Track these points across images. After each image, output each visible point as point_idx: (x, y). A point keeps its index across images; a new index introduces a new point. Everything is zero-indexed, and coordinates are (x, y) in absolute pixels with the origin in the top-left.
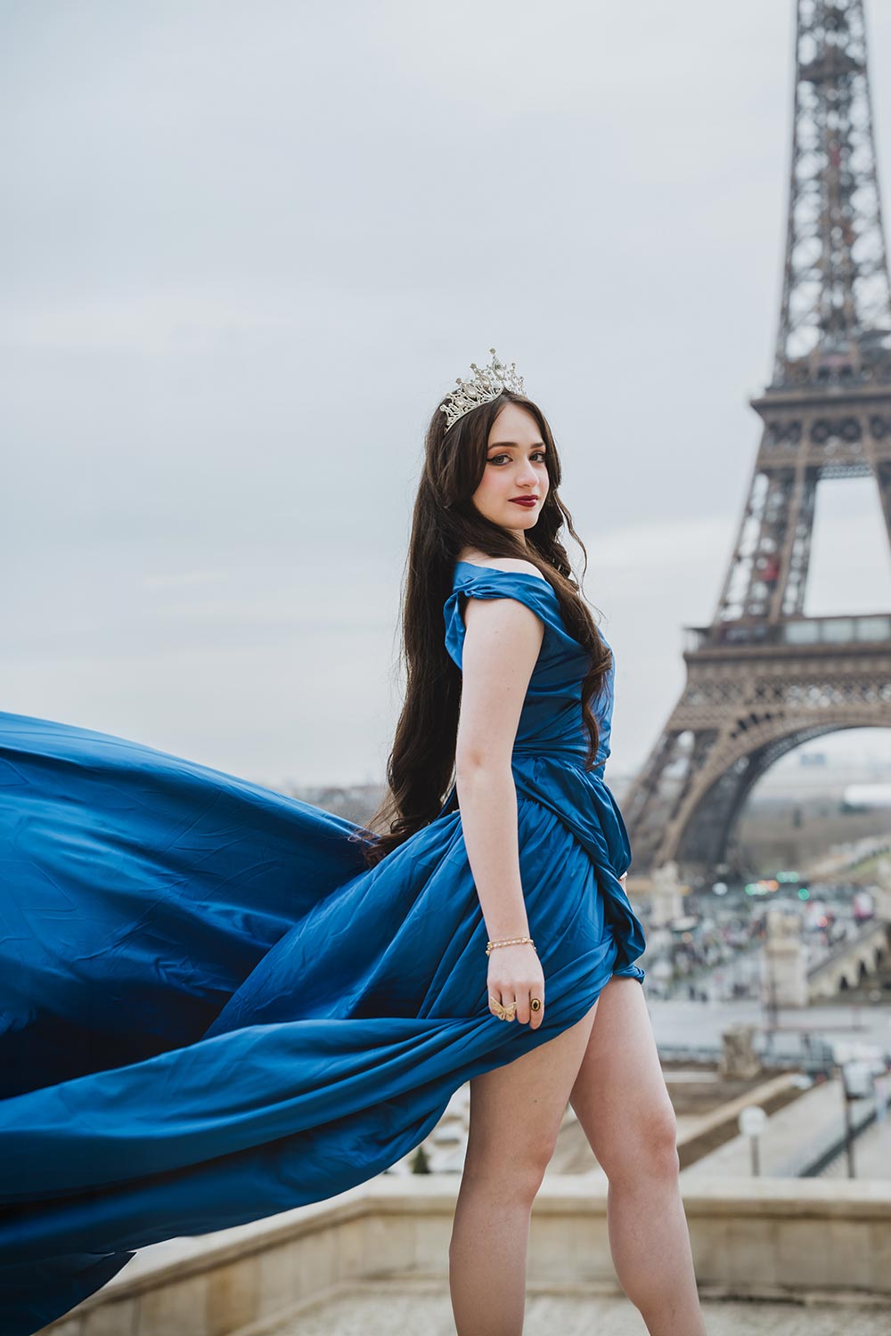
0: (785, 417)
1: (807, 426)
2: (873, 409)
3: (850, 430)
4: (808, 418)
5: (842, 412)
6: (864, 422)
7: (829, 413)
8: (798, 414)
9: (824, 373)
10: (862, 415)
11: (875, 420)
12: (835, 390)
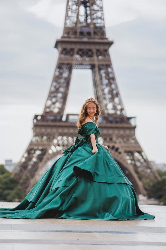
0: (69, 47)
1: (76, 50)
2: (97, 47)
3: (90, 53)
4: (77, 47)
5: (88, 47)
6: (94, 51)
7: (83, 47)
8: (73, 46)
9: (82, 33)
10: (94, 48)
11: (98, 50)
12: (85, 40)
